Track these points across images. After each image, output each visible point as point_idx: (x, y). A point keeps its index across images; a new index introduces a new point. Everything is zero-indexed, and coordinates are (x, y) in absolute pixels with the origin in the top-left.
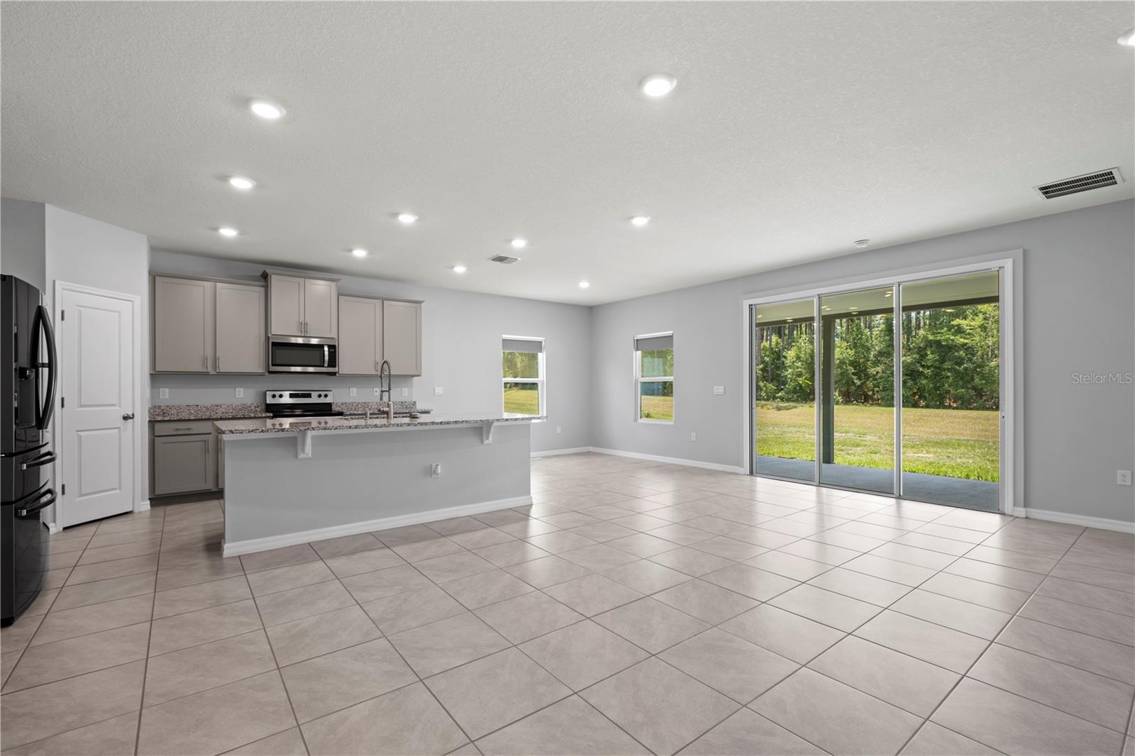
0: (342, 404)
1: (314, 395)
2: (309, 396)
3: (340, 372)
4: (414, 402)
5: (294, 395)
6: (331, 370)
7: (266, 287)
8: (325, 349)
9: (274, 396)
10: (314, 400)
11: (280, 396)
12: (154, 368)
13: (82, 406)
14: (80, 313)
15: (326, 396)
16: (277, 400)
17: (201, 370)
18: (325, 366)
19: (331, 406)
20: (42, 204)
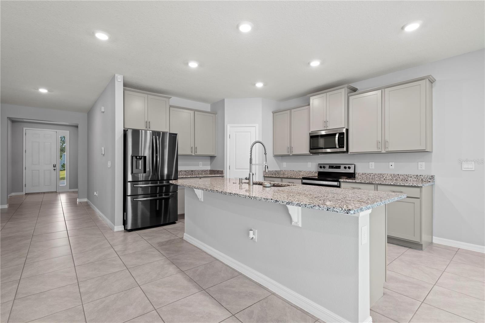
0: (363, 174)
1: (342, 167)
2: (339, 167)
3: (351, 150)
4: (432, 176)
5: (331, 167)
6: (341, 150)
7: (309, 105)
8: (337, 136)
9: (321, 167)
10: (342, 170)
11: (324, 167)
12: (273, 154)
13: (236, 169)
14: (236, 134)
15: (349, 168)
16: (322, 170)
17: (286, 153)
18: (337, 147)
19: (355, 175)
20: (224, 100)
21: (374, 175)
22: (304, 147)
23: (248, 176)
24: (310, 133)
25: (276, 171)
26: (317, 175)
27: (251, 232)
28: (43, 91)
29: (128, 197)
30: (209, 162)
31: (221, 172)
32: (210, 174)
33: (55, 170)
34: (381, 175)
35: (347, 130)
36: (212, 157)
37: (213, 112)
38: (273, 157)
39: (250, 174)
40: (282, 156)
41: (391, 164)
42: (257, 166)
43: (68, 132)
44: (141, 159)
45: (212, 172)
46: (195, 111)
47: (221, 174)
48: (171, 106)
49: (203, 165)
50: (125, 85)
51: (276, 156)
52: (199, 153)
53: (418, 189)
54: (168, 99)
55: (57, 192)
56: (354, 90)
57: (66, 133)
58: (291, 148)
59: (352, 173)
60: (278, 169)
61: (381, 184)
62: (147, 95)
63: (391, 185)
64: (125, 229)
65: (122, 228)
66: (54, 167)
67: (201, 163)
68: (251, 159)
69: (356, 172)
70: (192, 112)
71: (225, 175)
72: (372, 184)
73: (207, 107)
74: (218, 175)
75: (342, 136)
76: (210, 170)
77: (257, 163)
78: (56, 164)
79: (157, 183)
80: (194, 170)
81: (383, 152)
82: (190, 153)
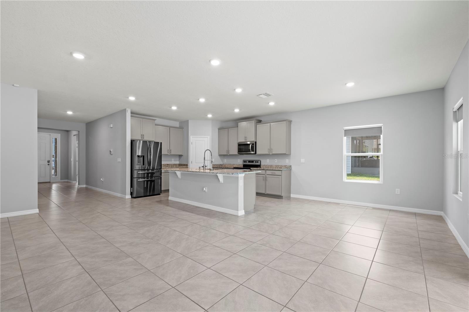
0: (264, 165)
1: (254, 162)
3: (257, 153)
4: (290, 166)
5: (249, 162)
6: (253, 153)
7: (238, 127)
8: (251, 145)
9: (244, 162)
10: (254, 163)
11: (246, 162)
12: (219, 154)
13: (196, 163)
14: (196, 142)
15: (258, 162)
16: (245, 163)
17: (226, 154)
18: (251, 151)
19: (260, 166)
20: (188, 120)
21: (268, 166)
22: (234, 150)
23: (203, 166)
24: (238, 143)
25: (220, 164)
26: (242, 166)
27: (204, 188)
28: (70, 113)
29: (135, 179)
30: (178, 159)
31: (187, 165)
32: (179, 166)
33: (48, 165)
34: (271, 166)
35: (256, 142)
36: (180, 156)
37: (181, 128)
38: (218, 156)
39: (204, 165)
40: (224, 155)
41: (276, 160)
42: (209, 161)
43: (60, 134)
44: (141, 157)
45: (180, 165)
46: (170, 127)
47: (186, 166)
48: (156, 125)
49: (174, 161)
50: (132, 113)
51: (220, 155)
52: (172, 153)
53: (281, 171)
54: (154, 121)
55: (51, 182)
56: (260, 121)
57: (58, 136)
58: (228, 151)
59: (259, 165)
60: (222, 163)
61: (267, 170)
62: (142, 119)
63: (271, 170)
64: (132, 197)
65: (130, 197)
66: (48, 162)
67: (173, 159)
68: (204, 158)
69: (261, 164)
70: (168, 128)
71: (189, 167)
72: (264, 170)
73: (177, 124)
74: (185, 167)
75: (253, 145)
76: (179, 164)
77: (209, 159)
78: (49, 160)
79: (149, 171)
80: (169, 164)
81: (271, 154)
82: (167, 153)
